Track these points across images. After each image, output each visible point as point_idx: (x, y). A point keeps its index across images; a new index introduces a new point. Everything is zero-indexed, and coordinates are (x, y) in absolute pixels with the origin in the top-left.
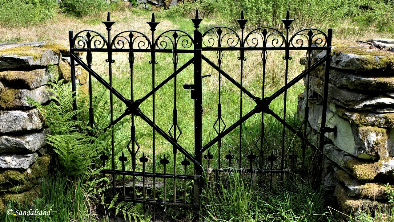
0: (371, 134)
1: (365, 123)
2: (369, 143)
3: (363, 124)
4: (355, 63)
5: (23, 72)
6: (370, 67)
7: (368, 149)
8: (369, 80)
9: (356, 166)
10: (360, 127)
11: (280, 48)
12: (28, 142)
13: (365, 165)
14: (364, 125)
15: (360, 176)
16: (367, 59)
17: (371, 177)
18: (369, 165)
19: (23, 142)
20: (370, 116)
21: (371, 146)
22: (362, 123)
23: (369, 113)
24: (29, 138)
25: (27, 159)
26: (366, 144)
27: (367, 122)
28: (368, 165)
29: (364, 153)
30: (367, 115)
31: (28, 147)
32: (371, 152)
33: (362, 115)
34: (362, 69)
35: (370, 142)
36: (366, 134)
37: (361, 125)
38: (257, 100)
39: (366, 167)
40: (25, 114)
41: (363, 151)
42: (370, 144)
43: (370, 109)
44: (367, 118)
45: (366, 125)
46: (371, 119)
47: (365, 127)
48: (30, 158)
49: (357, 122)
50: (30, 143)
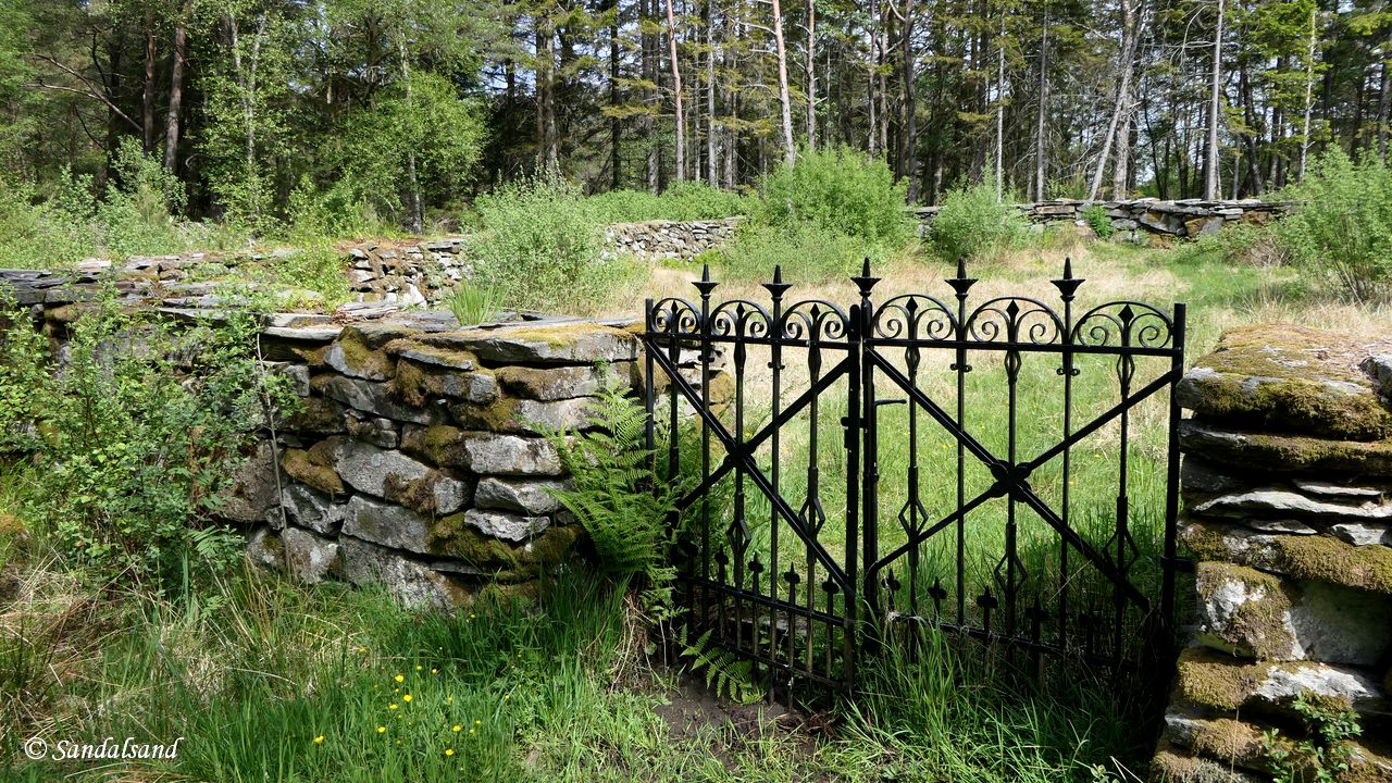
0: (1230, 585)
1: (1217, 551)
2: (1219, 609)
3: (1212, 556)
4: (1190, 391)
5: (530, 369)
6: (1225, 403)
7: (1218, 624)
8: (1223, 439)
9: (1189, 664)
10: (1202, 561)
11: (1050, 348)
12: (527, 494)
13: (1214, 667)
14: (1213, 558)
15: (1191, 691)
16: (1220, 382)
17: (1226, 700)
18: (1227, 671)
19: (516, 493)
20: (1234, 536)
21: (1228, 617)
22: (1208, 551)
23: (1235, 528)
24: (529, 488)
25: (522, 524)
26: (1210, 607)
27: (1225, 550)
28: (1222, 667)
29: (1210, 634)
30: (1226, 533)
31: (522, 502)
32: (1226, 632)
33: (1211, 531)
34: (1205, 408)
35: (1221, 604)
36: (1215, 581)
37: (1206, 556)
38: (996, 467)
39: (1215, 671)
40: (521, 444)
41: (1204, 627)
42: (1223, 610)
43: (1238, 517)
44: (1226, 540)
45: (1221, 559)
46: (1236, 544)
47: (1219, 564)
48: (528, 525)
49: (1197, 546)
50: (530, 496)
